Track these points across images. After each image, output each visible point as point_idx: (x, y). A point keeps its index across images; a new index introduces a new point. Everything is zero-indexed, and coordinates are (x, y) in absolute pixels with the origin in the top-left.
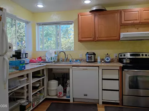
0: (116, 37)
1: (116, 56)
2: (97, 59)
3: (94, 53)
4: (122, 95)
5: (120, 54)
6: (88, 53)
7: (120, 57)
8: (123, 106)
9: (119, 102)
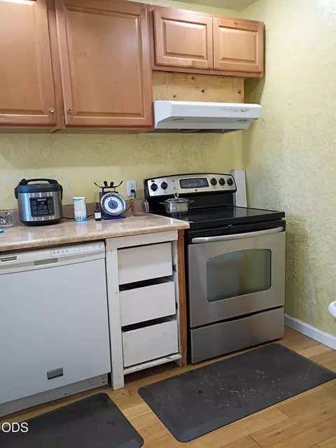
0: (138, 115)
1: (133, 191)
2: (71, 208)
3: (55, 182)
4: (189, 328)
5: (150, 183)
6: (24, 182)
7: (152, 194)
8: (193, 368)
9: (178, 356)
